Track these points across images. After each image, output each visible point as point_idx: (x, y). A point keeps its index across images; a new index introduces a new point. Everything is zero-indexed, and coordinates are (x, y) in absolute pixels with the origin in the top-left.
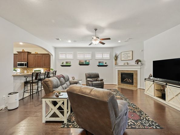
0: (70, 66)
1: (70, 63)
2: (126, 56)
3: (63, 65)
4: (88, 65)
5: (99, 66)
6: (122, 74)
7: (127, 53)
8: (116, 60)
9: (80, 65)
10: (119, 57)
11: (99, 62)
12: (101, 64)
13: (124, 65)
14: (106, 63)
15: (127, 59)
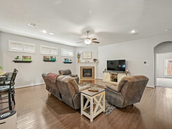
0: (30, 62)
1: (31, 58)
2: (87, 55)
3: (18, 60)
4: (54, 61)
5: (65, 63)
6: (83, 70)
7: (88, 53)
8: (79, 58)
9: (45, 61)
10: (81, 55)
11: (65, 59)
12: (67, 61)
13: (86, 63)
14: (71, 60)
15: (88, 58)
